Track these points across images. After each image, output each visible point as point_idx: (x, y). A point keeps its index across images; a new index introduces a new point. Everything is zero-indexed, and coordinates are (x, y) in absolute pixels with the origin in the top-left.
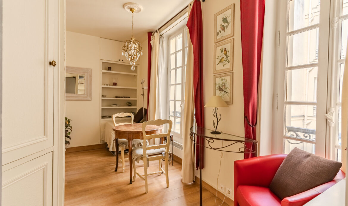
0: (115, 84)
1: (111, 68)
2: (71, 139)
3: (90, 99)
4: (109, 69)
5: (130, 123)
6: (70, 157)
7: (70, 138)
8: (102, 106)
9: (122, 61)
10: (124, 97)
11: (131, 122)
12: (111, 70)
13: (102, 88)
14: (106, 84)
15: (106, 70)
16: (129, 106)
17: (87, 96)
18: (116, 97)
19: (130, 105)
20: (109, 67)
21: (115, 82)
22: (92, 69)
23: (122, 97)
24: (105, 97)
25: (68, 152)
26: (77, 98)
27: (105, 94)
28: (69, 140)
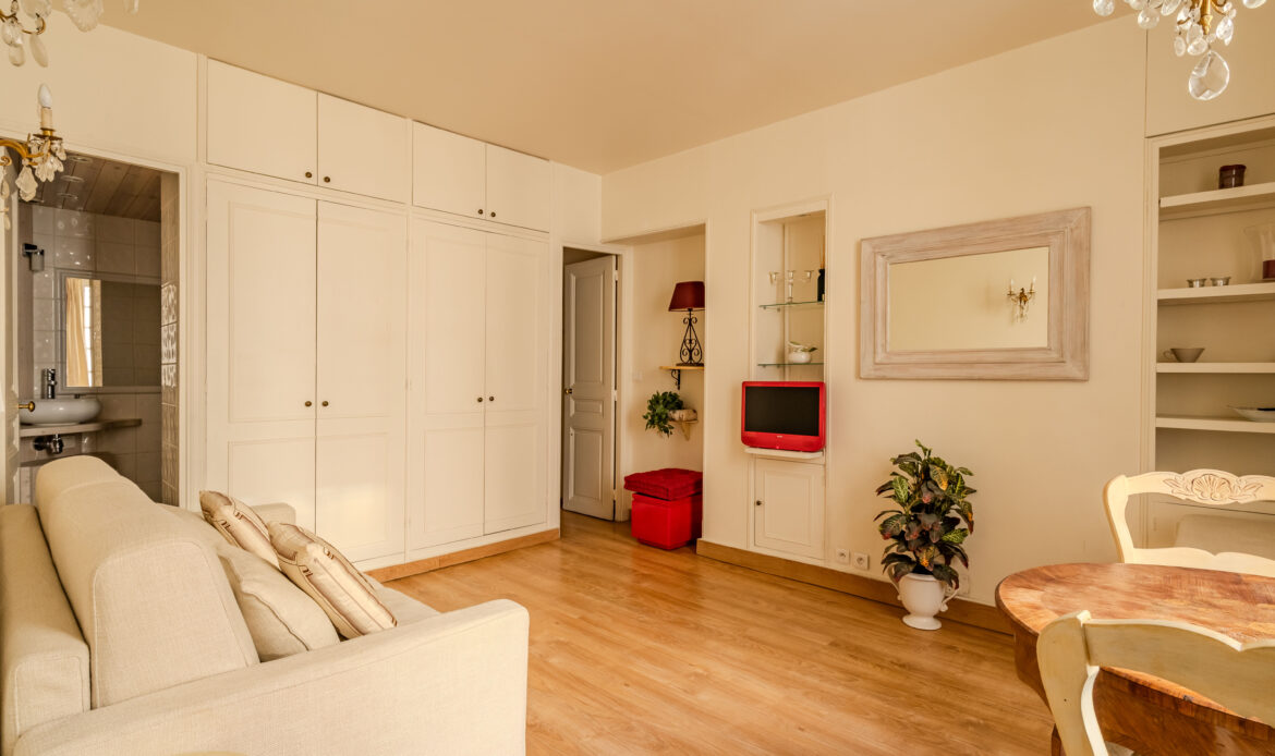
1: (1241, 169)
2: (966, 565)
3: (1079, 374)
4: (1232, 175)
7: (965, 560)
8: (1158, 415)
12: (1240, 183)
13: (1162, 304)
14: (1203, 280)
15: (1206, 187)
17: (1063, 355)
20: (1224, 169)
22: (1088, 208)
24: (1194, 360)
25: (957, 617)
26: (1010, 369)
27: (1189, 342)
28: (957, 565)
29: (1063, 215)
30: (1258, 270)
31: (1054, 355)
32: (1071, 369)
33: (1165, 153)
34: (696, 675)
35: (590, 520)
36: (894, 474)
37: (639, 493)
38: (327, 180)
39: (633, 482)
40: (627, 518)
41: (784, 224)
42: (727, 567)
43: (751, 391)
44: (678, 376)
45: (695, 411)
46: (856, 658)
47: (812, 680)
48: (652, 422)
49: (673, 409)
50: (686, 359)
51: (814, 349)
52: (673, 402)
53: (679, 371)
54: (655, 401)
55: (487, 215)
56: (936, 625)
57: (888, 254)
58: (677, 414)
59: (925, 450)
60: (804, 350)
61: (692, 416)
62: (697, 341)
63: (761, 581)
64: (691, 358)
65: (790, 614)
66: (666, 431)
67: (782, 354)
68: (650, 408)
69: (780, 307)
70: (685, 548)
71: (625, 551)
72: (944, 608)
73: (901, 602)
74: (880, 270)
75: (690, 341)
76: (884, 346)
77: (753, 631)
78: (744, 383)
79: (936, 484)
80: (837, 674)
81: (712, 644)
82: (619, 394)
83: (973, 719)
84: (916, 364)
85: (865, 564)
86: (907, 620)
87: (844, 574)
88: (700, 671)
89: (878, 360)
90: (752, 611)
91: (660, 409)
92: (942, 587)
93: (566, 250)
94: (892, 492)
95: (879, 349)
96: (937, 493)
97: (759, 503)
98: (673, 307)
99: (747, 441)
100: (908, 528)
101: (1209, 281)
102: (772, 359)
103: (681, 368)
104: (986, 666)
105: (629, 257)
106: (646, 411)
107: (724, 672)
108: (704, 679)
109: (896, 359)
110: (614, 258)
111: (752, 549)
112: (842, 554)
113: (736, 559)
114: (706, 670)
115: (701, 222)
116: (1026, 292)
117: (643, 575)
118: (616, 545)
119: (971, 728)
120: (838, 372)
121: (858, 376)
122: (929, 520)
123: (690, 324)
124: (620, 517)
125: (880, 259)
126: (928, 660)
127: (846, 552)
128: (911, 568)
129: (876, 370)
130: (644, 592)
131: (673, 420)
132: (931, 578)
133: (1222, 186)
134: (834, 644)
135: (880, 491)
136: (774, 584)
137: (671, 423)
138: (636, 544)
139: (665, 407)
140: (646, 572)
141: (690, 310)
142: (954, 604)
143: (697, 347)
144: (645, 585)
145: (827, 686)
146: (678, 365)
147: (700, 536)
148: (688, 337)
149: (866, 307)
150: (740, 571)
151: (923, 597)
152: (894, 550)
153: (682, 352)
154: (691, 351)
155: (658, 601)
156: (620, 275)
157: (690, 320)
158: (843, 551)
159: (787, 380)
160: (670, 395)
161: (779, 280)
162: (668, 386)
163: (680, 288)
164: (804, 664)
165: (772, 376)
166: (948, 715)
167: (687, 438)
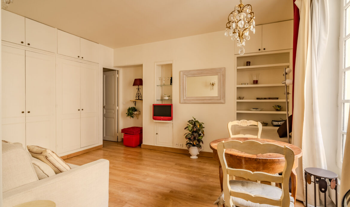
0: (256, 82)
1: (250, 62)
2: (203, 144)
3: (224, 102)
4: (248, 63)
5: (255, 137)
6: (200, 162)
7: (203, 142)
8: (237, 110)
9: (263, 51)
10: (269, 99)
11: (257, 135)
12: (249, 65)
13: (237, 88)
14: (244, 84)
15: (244, 66)
16: (277, 110)
17: (220, 98)
18: (258, 99)
19: (279, 109)
20: (247, 62)
21: (255, 79)
22: (225, 68)
23: (265, 99)
24: (243, 99)
25: (201, 155)
26: (210, 101)
27: (242, 96)
28: (201, 144)
29: (220, 69)
30: (252, 82)
31: (219, 98)
32: (222, 101)
33: (238, 58)
34: (145, 175)
35: (110, 142)
36: (188, 125)
37: (125, 134)
38: (29, 44)
39: (123, 131)
40: (121, 141)
41: (162, 66)
42: (149, 150)
43: (155, 107)
44: (135, 102)
45: (140, 112)
46: (181, 166)
47: (172, 172)
48: (128, 115)
49: (134, 111)
50: (137, 98)
51: (169, 96)
52: (134, 109)
53: (135, 101)
54: (129, 109)
55: (80, 58)
56: (197, 157)
57: (186, 75)
58: (135, 113)
59: (195, 119)
60: (167, 96)
61: (139, 113)
62: (140, 94)
63: (158, 153)
64: (139, 98)
65: (165, 159)
66: (132, 117)
67: (162, 97)
68: (128, 111)
69: (161, 86)
70: (138, 147)
71: (122, 149)
72: (199, 153)
73: (190, 153)
74: (184, 78)
75: (139, 94)
76: (186, 96)
77: (157, 164)
78: (153, 105)
79: (197, 126)
80: (177, 170)
81: (148, 168)
82: (119, 108)
83: (205, 175)
84: (193, 100)
85: (182, 146)
86: (191, 157)
87: (177, 149)
88: (146, 174)
89: (184, 99)
90: (157, 159)
91: (131, 111)
92: (198, 149)
93: (104, 68)
94: (188, 129)
95: (185, 96)
96: (197, 128)
97: (157, 134)
98: (134, 85)
99: (154, 119)
100: (191, 136)
101: (245, 84)
102: (160, 99)
103: (136, 101)
104: (207, 164)
105: (121, 71)
106: (127, 112)
107: (152, 173)
108: (147, 175)
109: (188, 99)
110: (117, 71)
111: (156, 145)
112: (177, 144)
113: (151, 148)
114: (147, 173)
115: (142, 64)
116: (214, 83)
117: (128, 154)
118: (119, 148)
119: (204, 176)
120: (175, 102)
121: (180, 103)
122: (195, 134)
123: (138, 90)
124: (120, 140)
125: (184, 76)
126: (195, 165)
127: (178, 144)
128: (192, 145)
129: (184, 101)
130: (129, 158)
131: (134, 114)
132: (196, 147)
133: (247, 65)
134: (176, 164)
135: (185, 129)
136: (161, 153)
137: (133, 115)
138: (125, 147)
139: (132, 111)
140: (129, 153)
141: (138, 86)
142: (200, 152)
143: (140, 95)
144: (129, 156)
145: (175, 173)
146: (135, 100)
147: (142, 143)
148: (138, 93)
149: (181, 87)
150: (152, 151)
151: (194, 151)
152: (188, 142)
153: (136, 97)
154: (139, 96)
155: (133, 160)
156: (119, 76)
157: (138, 88)
158: (176, 143)
159: (163, 103)
160: (133, 107)
161: (161, 79)
162: (132, 105)
163: (136, 80)
164: (170, 169)
165: (160, 103)
166: (200, 175)
167: (138, 119)
